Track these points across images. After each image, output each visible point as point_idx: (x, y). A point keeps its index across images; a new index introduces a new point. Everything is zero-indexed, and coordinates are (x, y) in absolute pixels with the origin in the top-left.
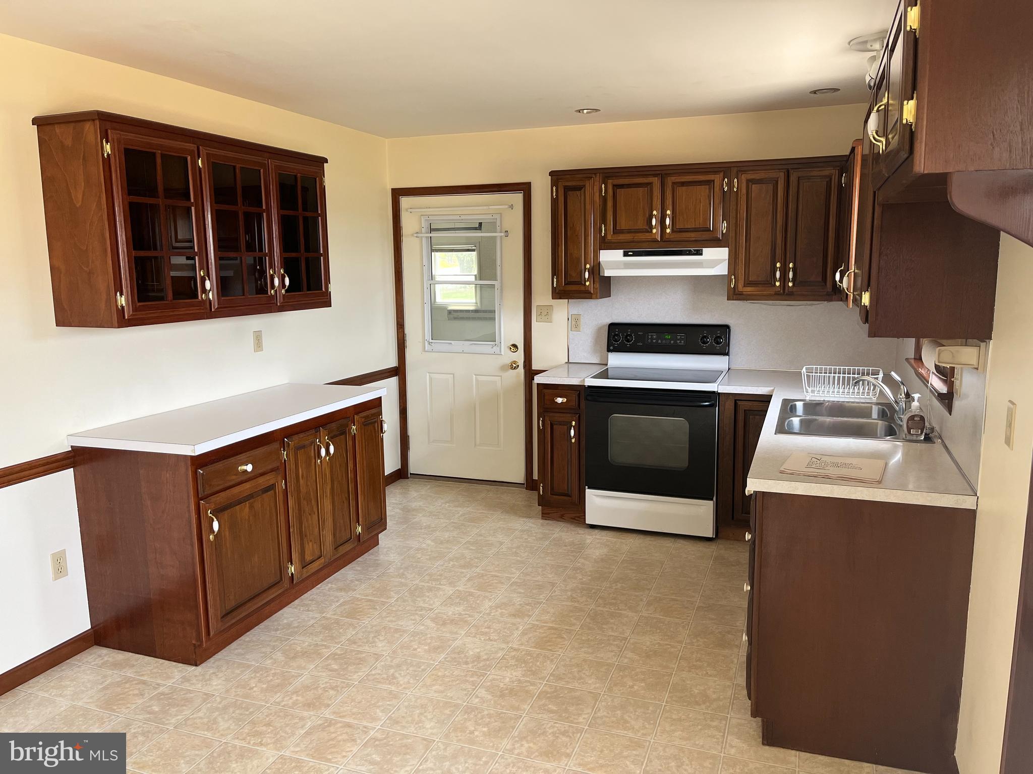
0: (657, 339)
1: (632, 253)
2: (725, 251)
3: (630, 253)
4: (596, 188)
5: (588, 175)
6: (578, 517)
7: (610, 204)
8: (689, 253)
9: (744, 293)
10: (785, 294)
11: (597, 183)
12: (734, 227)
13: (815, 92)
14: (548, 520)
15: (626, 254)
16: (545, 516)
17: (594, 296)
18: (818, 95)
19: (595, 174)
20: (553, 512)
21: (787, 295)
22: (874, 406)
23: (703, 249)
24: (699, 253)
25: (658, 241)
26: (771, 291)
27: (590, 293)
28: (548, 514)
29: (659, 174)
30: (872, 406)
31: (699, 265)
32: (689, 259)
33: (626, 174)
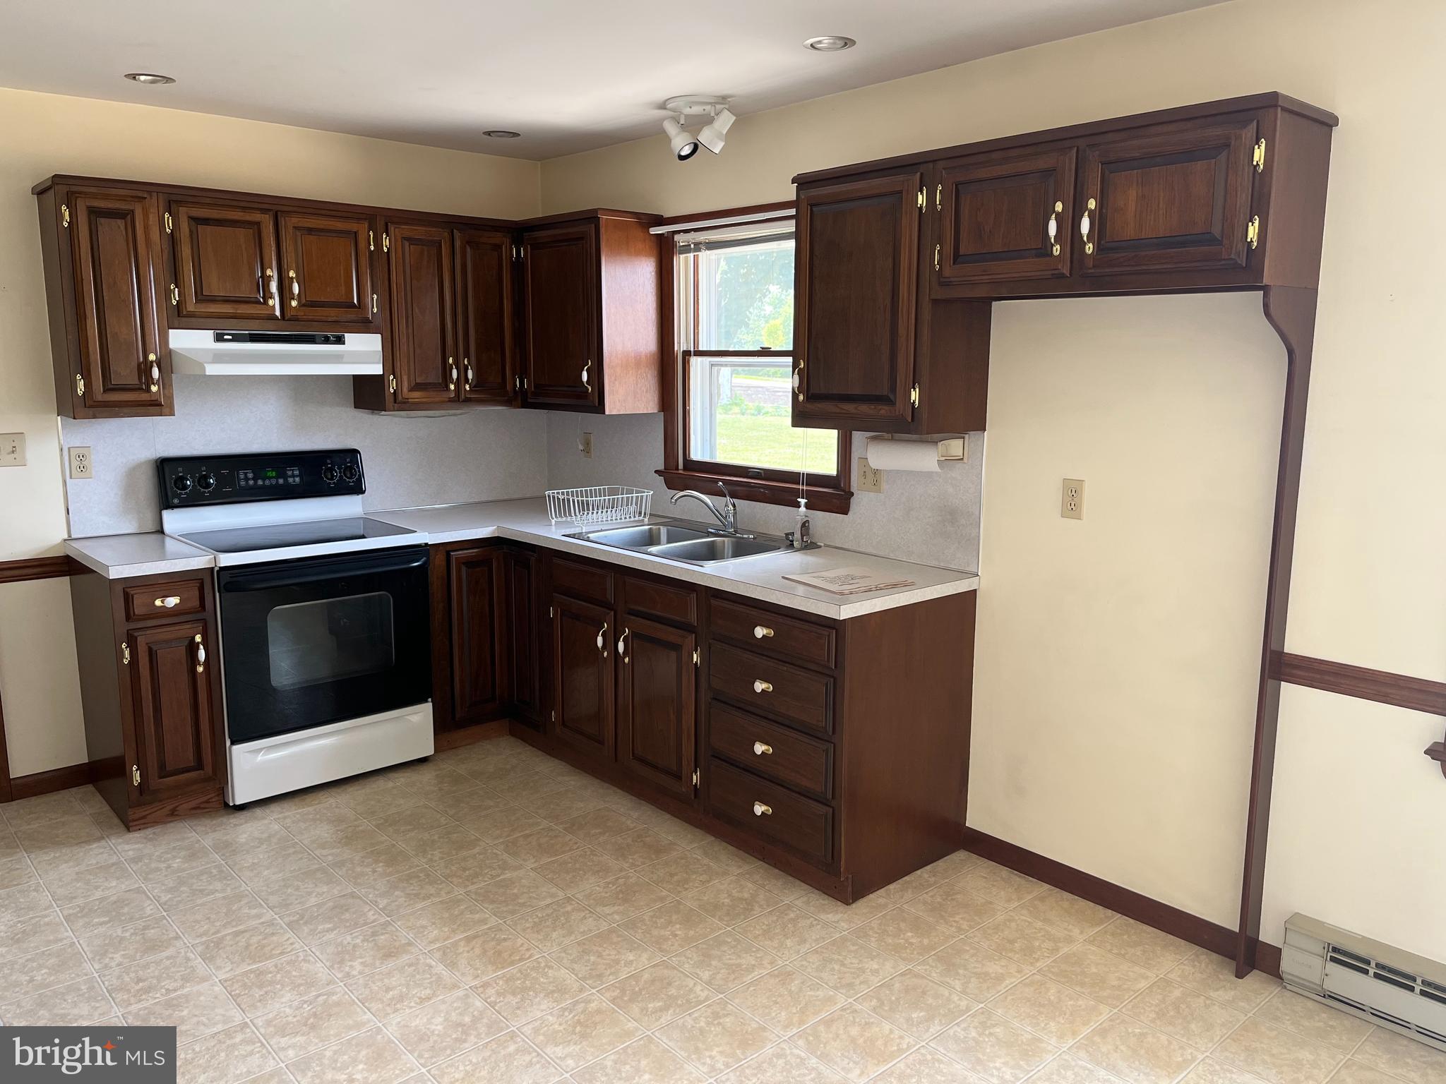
0: (255, 479)
1: (230, 337)
2: (377, 338)
3: (226, 337)
4: (153, 219)
5: (140, 194)
6: (207, 802)
7: (186, 251)
8: (326, 341)
9: (410, 400)
10: (460, 400)
11: (153, 210)
12: (388, 303)
13: (489, 133)
14: (144, 828)
15: (219, 338)
16: (128, 824)
17: (165, 410)
18: (494, 139)
19: (150, 192)
20: (156, 809)
21: (463, 401)
22: (661, 527)
23: (346, 334)
24: (340, 340)
25: (276, 318)
26: (445, 396)
27: (160, 405)
28: (144, 817)
29: (270, 210)
30: (659, 529)
31: (338, 359)
32: (328, 349)
33: (208, 201)
